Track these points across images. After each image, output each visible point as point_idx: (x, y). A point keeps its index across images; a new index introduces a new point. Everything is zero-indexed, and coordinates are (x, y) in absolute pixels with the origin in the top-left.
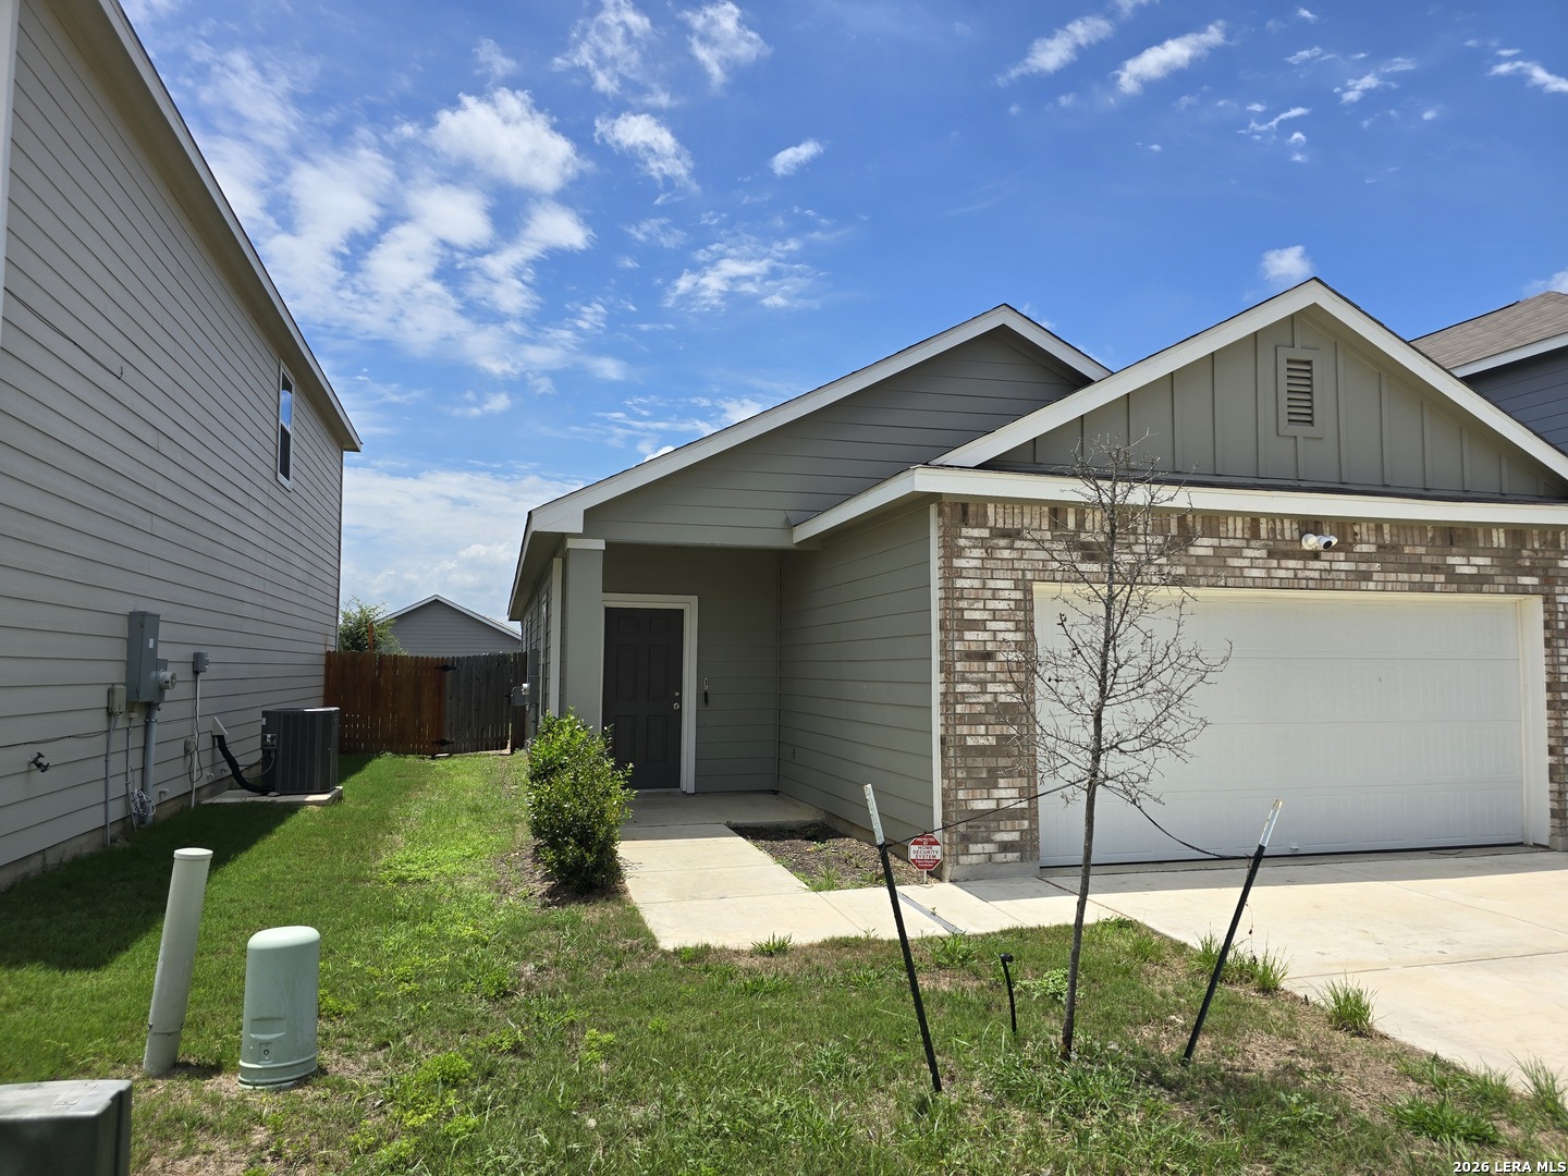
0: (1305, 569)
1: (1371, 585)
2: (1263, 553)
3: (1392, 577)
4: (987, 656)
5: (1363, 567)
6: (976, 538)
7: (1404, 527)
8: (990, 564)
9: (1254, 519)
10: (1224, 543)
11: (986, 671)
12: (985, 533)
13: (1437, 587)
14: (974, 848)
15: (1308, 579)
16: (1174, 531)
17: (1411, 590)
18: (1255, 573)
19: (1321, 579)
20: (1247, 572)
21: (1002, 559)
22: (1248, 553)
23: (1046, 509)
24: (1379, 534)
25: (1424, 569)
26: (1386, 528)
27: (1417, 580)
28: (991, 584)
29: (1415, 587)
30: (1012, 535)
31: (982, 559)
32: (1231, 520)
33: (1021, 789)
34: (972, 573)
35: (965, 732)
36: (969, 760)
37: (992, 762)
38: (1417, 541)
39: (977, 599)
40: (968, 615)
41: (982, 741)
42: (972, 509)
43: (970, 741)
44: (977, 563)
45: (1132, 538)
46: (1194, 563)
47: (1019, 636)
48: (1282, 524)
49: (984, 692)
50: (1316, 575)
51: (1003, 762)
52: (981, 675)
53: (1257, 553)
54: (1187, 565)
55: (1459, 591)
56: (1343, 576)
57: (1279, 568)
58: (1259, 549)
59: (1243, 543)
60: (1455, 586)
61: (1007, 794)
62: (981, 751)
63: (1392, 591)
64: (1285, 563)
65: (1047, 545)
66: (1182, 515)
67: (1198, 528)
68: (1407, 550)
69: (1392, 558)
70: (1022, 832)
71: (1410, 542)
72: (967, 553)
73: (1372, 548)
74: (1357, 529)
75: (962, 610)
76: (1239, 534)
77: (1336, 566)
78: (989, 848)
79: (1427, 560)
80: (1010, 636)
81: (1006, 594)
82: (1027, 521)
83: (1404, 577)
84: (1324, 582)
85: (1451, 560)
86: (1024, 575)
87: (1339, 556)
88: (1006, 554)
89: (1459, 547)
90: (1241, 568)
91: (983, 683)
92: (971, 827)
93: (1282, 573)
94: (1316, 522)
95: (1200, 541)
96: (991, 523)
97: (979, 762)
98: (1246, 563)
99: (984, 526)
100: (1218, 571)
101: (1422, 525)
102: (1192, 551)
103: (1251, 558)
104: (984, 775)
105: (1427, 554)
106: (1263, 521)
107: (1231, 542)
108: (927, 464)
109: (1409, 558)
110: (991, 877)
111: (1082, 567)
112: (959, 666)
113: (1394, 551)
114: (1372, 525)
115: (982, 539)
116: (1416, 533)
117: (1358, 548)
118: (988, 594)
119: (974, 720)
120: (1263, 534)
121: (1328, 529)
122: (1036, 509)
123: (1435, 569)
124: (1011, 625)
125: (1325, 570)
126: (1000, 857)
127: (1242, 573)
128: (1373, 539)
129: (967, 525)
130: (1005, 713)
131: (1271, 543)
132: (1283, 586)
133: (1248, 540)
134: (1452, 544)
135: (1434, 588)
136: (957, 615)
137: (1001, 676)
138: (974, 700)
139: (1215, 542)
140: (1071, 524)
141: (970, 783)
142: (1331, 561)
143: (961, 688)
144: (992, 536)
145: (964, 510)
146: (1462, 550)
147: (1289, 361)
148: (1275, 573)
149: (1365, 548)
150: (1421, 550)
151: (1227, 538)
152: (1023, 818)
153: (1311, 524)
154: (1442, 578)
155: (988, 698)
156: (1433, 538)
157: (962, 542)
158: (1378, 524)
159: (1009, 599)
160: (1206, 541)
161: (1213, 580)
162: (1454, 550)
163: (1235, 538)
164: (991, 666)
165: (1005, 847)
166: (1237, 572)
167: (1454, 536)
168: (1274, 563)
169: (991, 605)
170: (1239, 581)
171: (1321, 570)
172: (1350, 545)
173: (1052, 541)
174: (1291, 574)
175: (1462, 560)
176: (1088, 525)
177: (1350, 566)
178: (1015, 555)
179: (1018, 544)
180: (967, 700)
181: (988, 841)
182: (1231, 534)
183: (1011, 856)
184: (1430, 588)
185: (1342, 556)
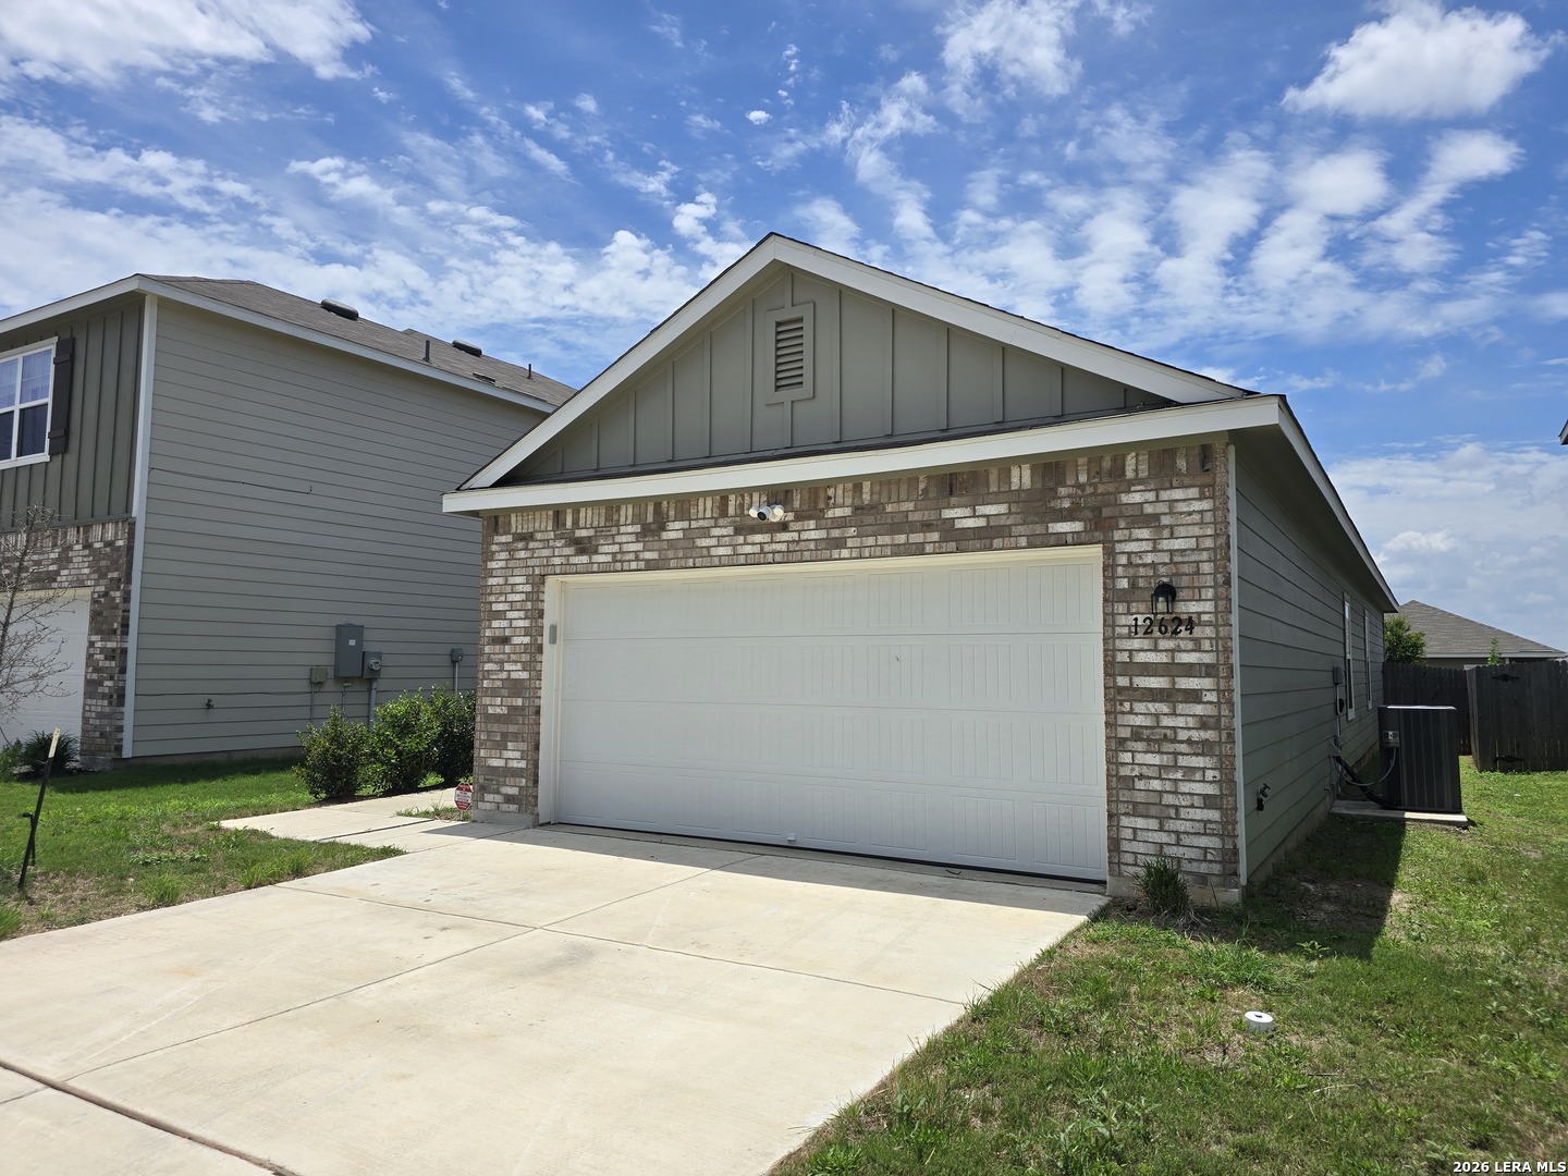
0: (772, 542)
1: (845, 553)
2: (730, 530)
3: (871, 541)
4: (505, 640)
5: (836, 533)
6: (503, 544)
7: (889, 482)
8: (511, 564)
9: (723, 497)
10: (694, 524)
11: (504, 653)
12: (509, 538)
13: (929, 548)
14: (489, 797)
15: (774, 552)
16: (650, 519)
17: (894, 555)
18: (722, 551)
19: (788, 551)
20: (714, 551)
21: (520, 559)
22: (716, 532)
23: (551, 513)
24: (858, 494)
25: (912, 528)
26: (866, 486)
27: (902, 542)
28: (512, 580)
29: (898, 551)
30: (527, 537)
31: (506, 560)
32: (701, 501)
33: (522, 751)
34: (499, 573)
35: (488, 703)
36: (489, 725)
37: (504, 728)
38: (903, 496)
39: (501, 594)
40: (495, 607)
41: (498, 711)
42: (501, 520)
43: (490, 711)
44: (502, 564)
45: (614, 530)
46: (666, 547)
47: (526, 623)
48: (751, 498)
49: (502, 670)
50: (783, 547)
51: (512, 728)
52: (501, 656)
53: (724, 531)
54: (659, 551)
55: (958, 550)
56: (812, 545)
57: (746, 543)
58: (726, 527)
59: (712, 522)
60: (953, 545)
61: (513, 757)
62: (497, 718)
63: (870, 557)
64: (751, 538)
65: (551, 543)
66: (658, 501)
67: (672, 513)
68: (889, 509)
69: (871, 519)
70: (520, 788)
71: (894, 498)
72: (497, 556)
73: (847, 511)
74: (831, 492)
75: (491, 603)
76: (708, 515)
77: (805, 536)
78: (498, 798)
79: (915, 517)
80: (521, 623)
81: (520, 588)
82: (537, 525)
83: (886, 539)
84: (791, 556)
85: (948, 514)
86: (533, 571)
87: (809, 525)
88: (522, 554)
89: (961, 495)
90: (708, 548)
91: (501, 662)
92: (487, 780)
93: (748, 549)
94: (787, 491)
95: (671, 526)
96: (513, 530)
97: (495, 727)
98: (713, 542)
99: (507, 533)
100: (689, 553)
101: (909, 477)
102: (665, 535)
103: (718, 537)
104: (498, 739)
105: (916, 510)
106: (732, 497)
107: (701, 523)
108: (458, 489)
109: (892, 518)
110: (498, 823)
111: (575, 560)
112: (487, 649)
113: (874, 511)
114: (850, 486)
115: (507, 543)
116: (904, 487)
117: (830, 514)
118: (508, 589)
119: (494, 692)
120: (731, 511)
121: (799, 497)
122: (544, 513)
123: (927, 526)
124: (522, 614)
125: (793, 541)
126: (504, 807)
127: (709, 552)
128: (848, 501)
129: (497, 534)
130: (515, 688)
131: (738, 519)
132: (749, 562)
133: (716, 519)
134: (951, 494)
135: (924, 549)
136: (488, 606)
137: (513, 657)
138: (495, 677)
139: (685, 524)
140: (569, 524)
141: (488, 744)
142: (799, 531)
143: (488, 667)
144: (514, 541)
145: (495, 520)
146: (964, 500)
147: (779, 324)
148: (741, 550)
149: (839, 512)
150: (910, 506)
151: (697, 519)
152: (523, 777)
153: (779, 494)
154: (935, 536)
155: (504, 675)
156: (925, 491)
157: (494, 548)
158: (856, 483)
159: (522, 592)
160: (678, 525)
161: (683, 563)
162: (953, 500)
163: (704, 518)
164: (507, 649)
165: (509, 799)
166: (705, 552)
167: (954, 483)
168: (741, 539)
169: (511, 597)
170: (706, 561)
171: (788, 542)
172: (822, 511)
173: (554, 540)
174: (757, 549)
175: (967, 512)
176: (582, 523)
177: (821, 534)
178: (528, 554)
179: (531, 545)
180: (491, 677)
181: (498, 792)
182: (701, 515)
183: (513, 807)
184: (919, 550)
185: (812, 523)
